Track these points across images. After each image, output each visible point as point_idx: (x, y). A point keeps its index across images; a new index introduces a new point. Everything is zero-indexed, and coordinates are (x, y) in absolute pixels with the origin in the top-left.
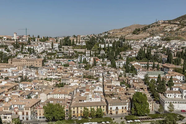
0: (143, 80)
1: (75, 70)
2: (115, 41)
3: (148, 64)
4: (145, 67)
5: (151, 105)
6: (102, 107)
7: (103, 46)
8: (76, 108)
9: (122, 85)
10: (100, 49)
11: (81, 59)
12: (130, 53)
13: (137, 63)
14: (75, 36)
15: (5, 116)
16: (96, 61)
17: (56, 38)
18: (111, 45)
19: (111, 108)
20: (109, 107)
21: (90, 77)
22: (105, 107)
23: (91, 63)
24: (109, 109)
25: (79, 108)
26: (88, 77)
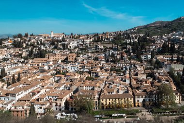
0: (168, 73)
1: (104, 64)
2: (140, 37)
3: (172, 58)
4: (170, 60)
5: (178, 98)
6: (129, 99)
7: (128, 41)
8: (104, 100)
9: (148, 78)
10: (126, 44)
11: (109, 54)
12: (154, 47)
13: (161, 57)
14: (103, 33)
15: (41, 106)
16: (123, 55)
17: (87, 35)
18: (136, 40)
19: (138, 101)
20: (136, 99)
21: (117, 71)
22: (132, 99)
23: (119, 57)
24: (136, 101)
25: (108, 100)
26: (116, 70)
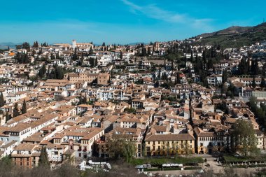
0: (247, 104)
1: (150, 89)
2: (206, 49)
3: (254, 81)
4: (250, 85)
6: (189, 142)
7: (188, 56)
8: (152, 143)
9: (217, 110)
10: (185, 60)
11: (159, 74)
12: (226, 65)
13: (238, 80)
14: (151, 44)
15: (56, 150)
16: (181, 76)
17: (126, 46)
18: (200, 55)
19: (202, 144)
20: (199, 142)
21: (172, 100)
22: (193, 142)
23: (173, 79)
24: (199, 145)
25: (157, 143)
26: (169, 99)
